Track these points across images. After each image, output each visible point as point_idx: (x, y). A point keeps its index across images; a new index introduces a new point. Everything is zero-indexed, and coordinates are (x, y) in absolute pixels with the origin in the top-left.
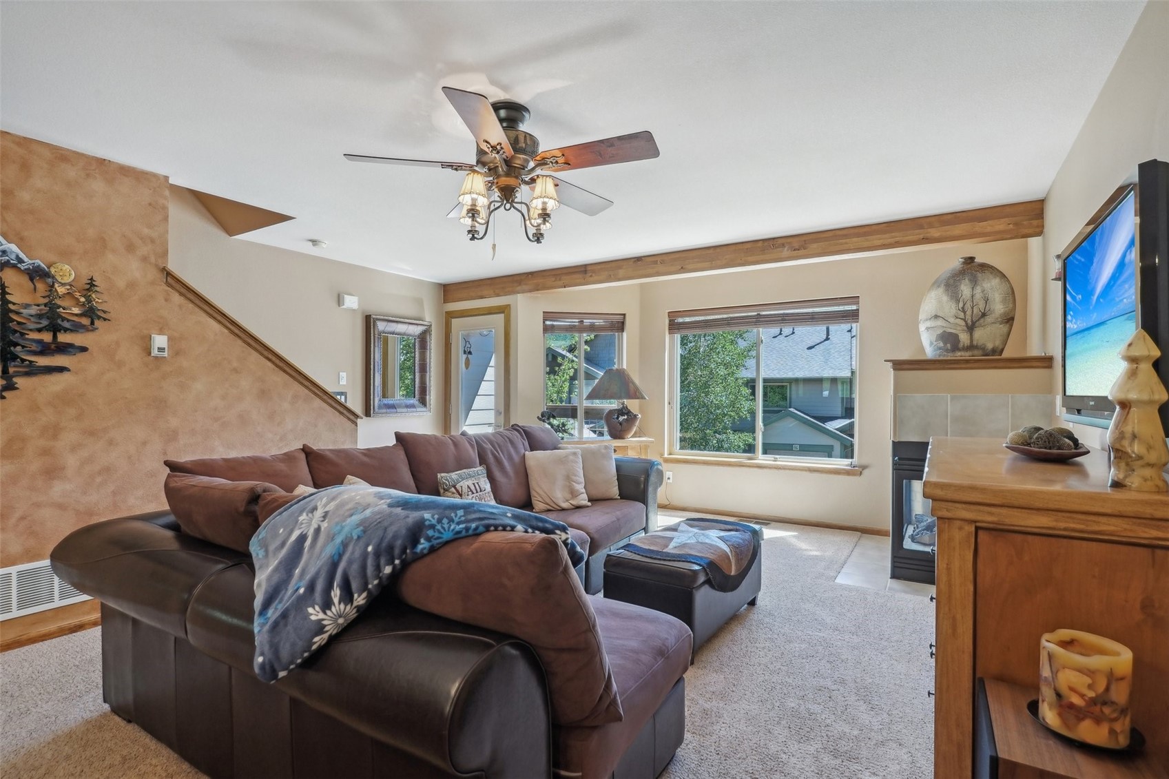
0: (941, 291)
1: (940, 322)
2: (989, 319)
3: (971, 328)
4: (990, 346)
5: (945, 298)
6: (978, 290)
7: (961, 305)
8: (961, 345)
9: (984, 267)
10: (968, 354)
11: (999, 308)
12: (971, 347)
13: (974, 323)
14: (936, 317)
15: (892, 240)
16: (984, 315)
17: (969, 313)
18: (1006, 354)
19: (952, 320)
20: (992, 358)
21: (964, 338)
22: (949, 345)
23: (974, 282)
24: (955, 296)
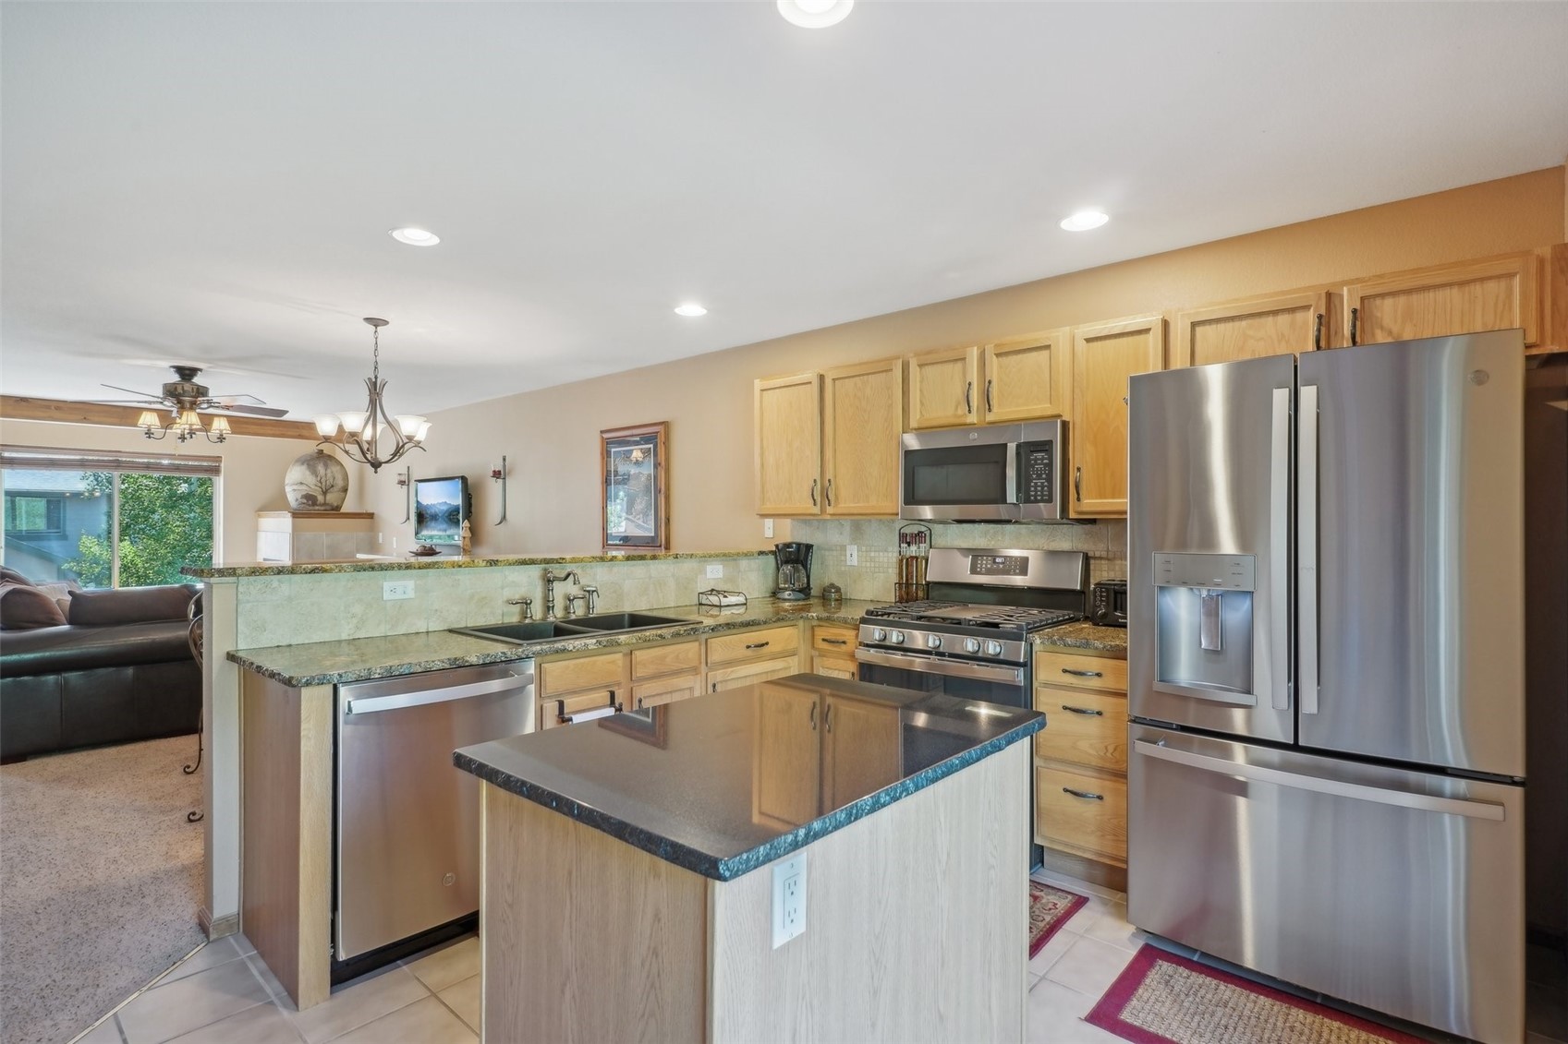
0: (304, 467)
1: (304, 487)
2: (335, 489)
3: (325, 493)
4: (335, 504)
5: (308, 473)
6: (329, 471)
7: (319, 479)
8: (318, 502)
9: (329, 456)
10: (322, 508)
11: (340, 483)
12: (325, 504)
13: (327, 490)
14: (301, 483)
15: (278, 432)
16: (332, 486)
17: (324, 484)
18: (343, 510)
19: (313, 487)
20: (334, 511)
21: (320, 498)
22: (310, 502)
23: (326, 466)
24: (315, 473)
